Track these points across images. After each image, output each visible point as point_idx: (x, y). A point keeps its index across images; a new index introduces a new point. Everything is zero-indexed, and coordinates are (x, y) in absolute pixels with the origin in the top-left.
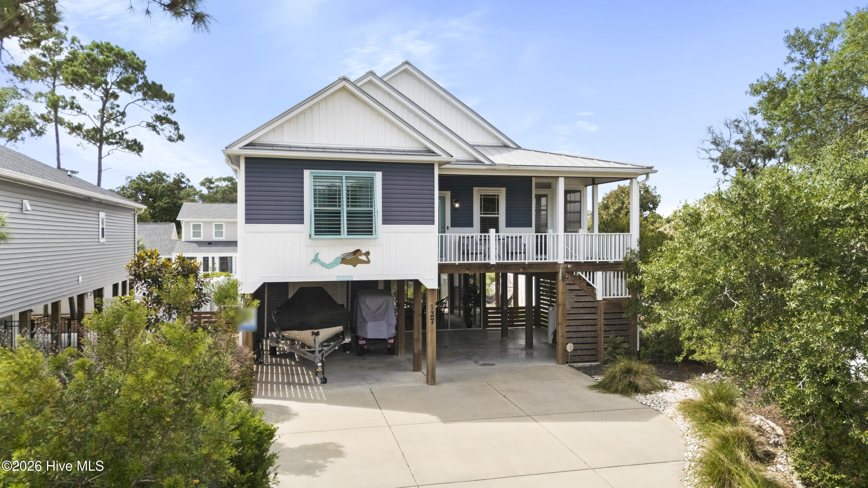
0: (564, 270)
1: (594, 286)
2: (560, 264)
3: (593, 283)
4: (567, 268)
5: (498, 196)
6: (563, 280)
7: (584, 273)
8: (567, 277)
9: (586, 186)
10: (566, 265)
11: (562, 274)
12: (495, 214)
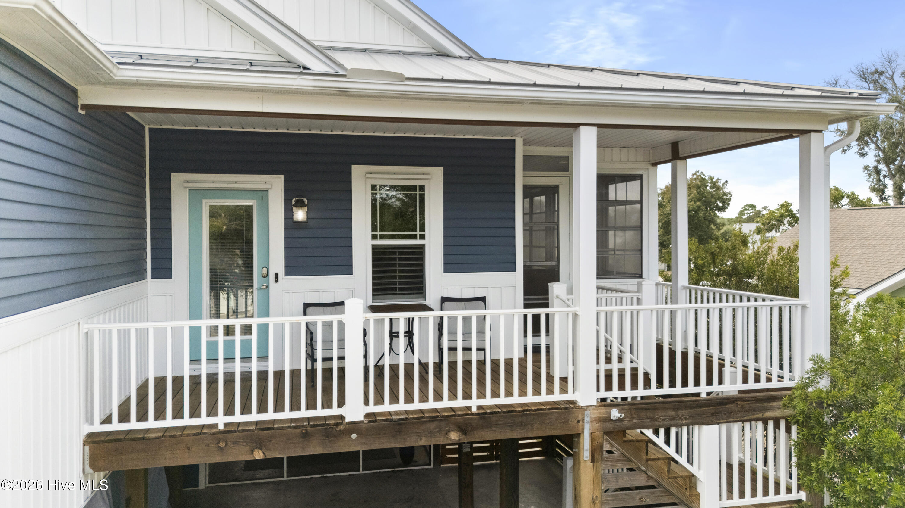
0: (596, 425)
1: (693, 470)
2: (585, 408)
3: (690, 460)
4: (608, 419)
5: (422, 188)
6: (593, 460)
7: (662, 431)
8: (607, 447)
9: (655, 164)
10: (603, 410)
11: (592, 439)
12: (414, 237)
